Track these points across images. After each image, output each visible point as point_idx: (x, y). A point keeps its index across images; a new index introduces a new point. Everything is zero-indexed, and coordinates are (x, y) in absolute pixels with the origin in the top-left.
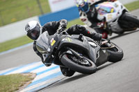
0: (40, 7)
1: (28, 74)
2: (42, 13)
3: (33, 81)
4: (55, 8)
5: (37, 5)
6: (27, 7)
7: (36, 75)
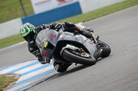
0: (23, 9)
1: (11, 76)
2: (26, 15)
3: (17, 82)
5: (20, 7)
6: (10, 9)
7: (20, 76)
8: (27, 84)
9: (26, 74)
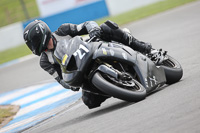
1: (7, 108)
3: (15, 117)
4: (46, 10)
5: (20, 7)
7: (20, 107)
8: (31, 119)
9: (28, 104)
